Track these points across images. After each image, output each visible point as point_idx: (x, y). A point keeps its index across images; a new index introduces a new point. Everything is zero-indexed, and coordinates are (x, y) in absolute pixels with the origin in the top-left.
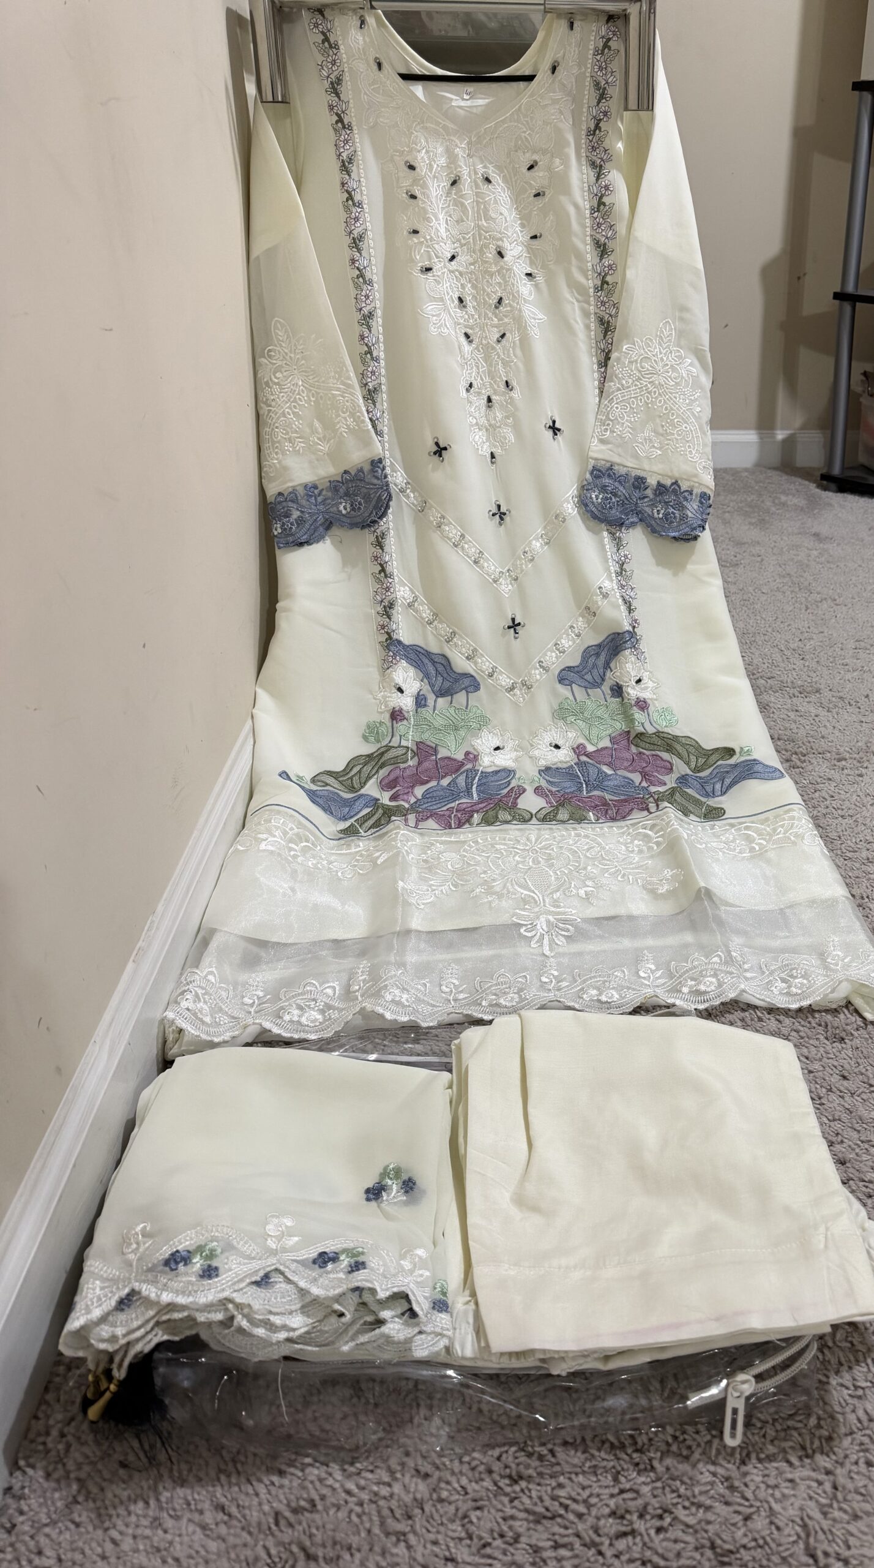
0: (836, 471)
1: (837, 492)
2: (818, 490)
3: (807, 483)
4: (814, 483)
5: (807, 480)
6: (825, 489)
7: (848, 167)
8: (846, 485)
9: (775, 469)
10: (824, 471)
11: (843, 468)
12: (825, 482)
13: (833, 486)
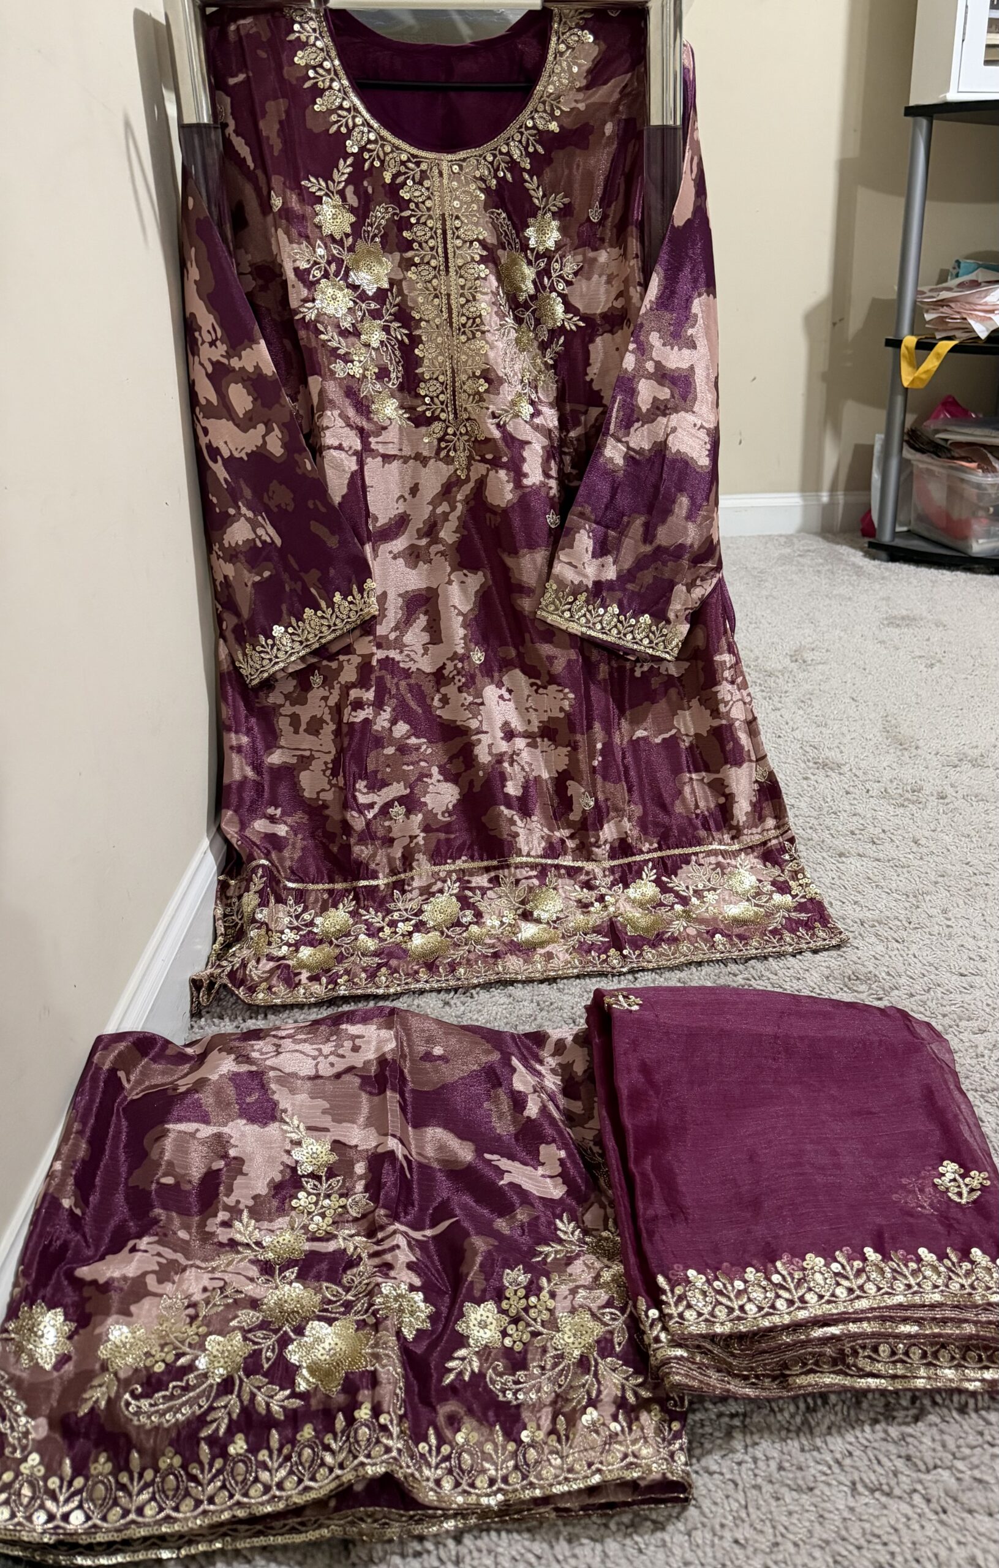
0: (886, 538)
1: (889, 561)
2: (867, 560)
3: (852, 551)
4: (861, 549)
5: (853, 547)
6: (874, 558)
7: (902, 201)
8: (896, 555)
9: (816, 534)
11: (895, 534)
12: (874, 551)
13: (884, 555)
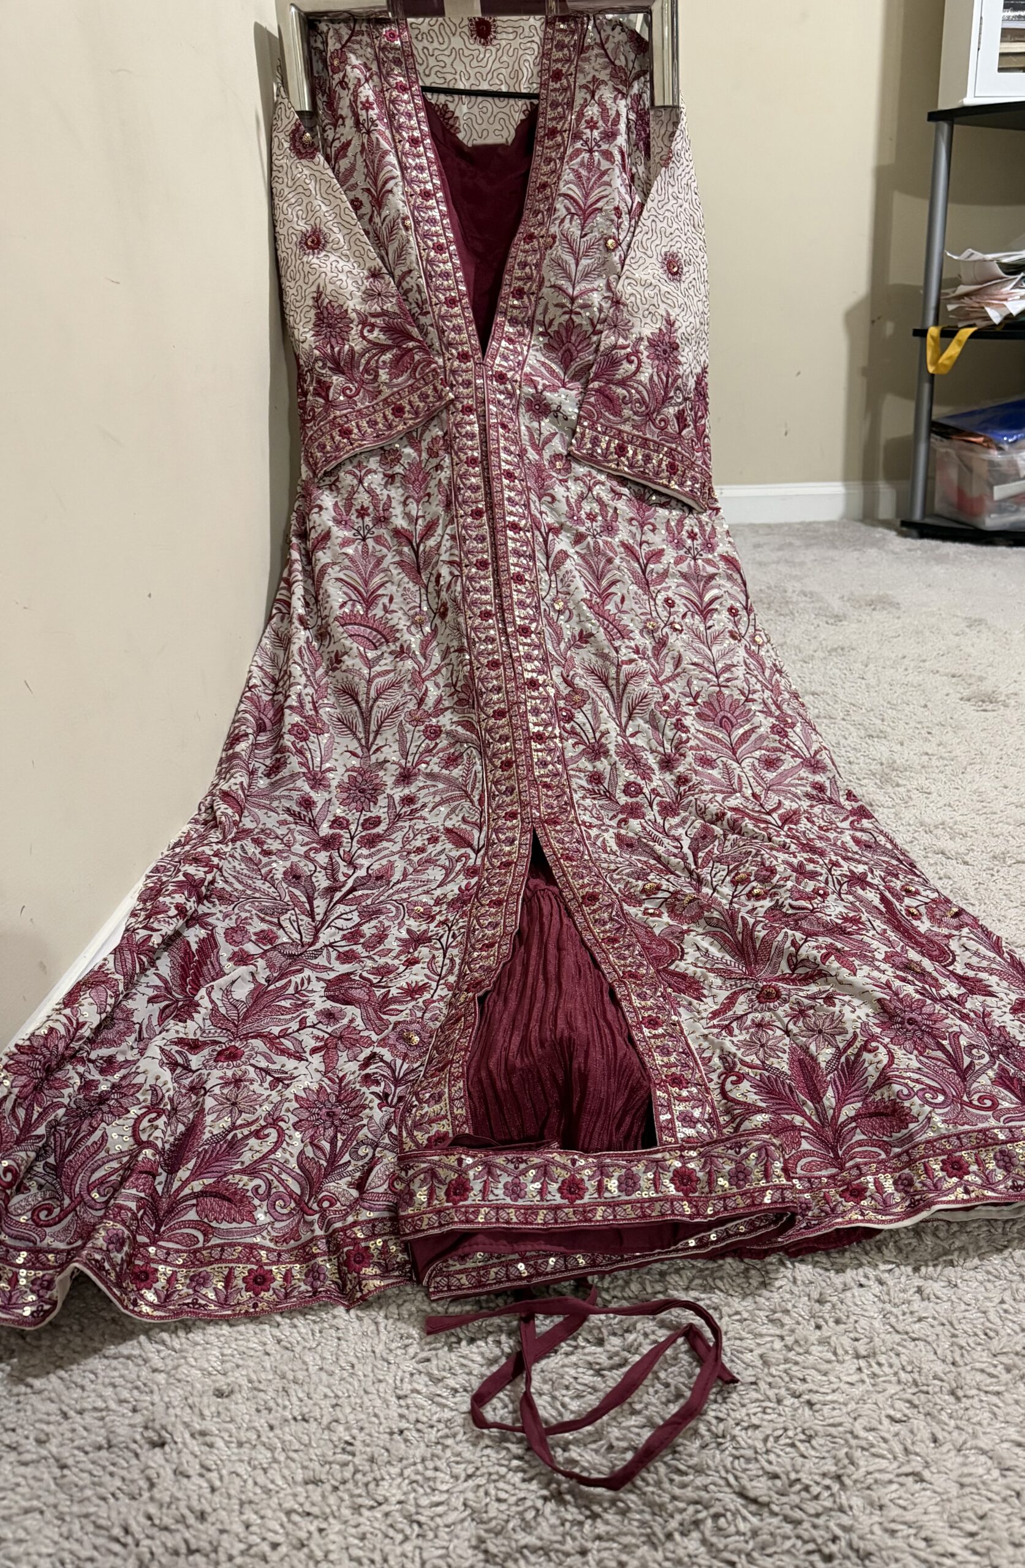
0: (917, 516)
1: (917, 538)
2: (898, 538)
3: (886, 531)
4: (894, 531)
5: (887, 528)
6: (905, 535)
8: (925, 531)
9: (858, 520)
10: (904, 518)
11: (924, 514)
12: (905, 530)
13: (914, 532)
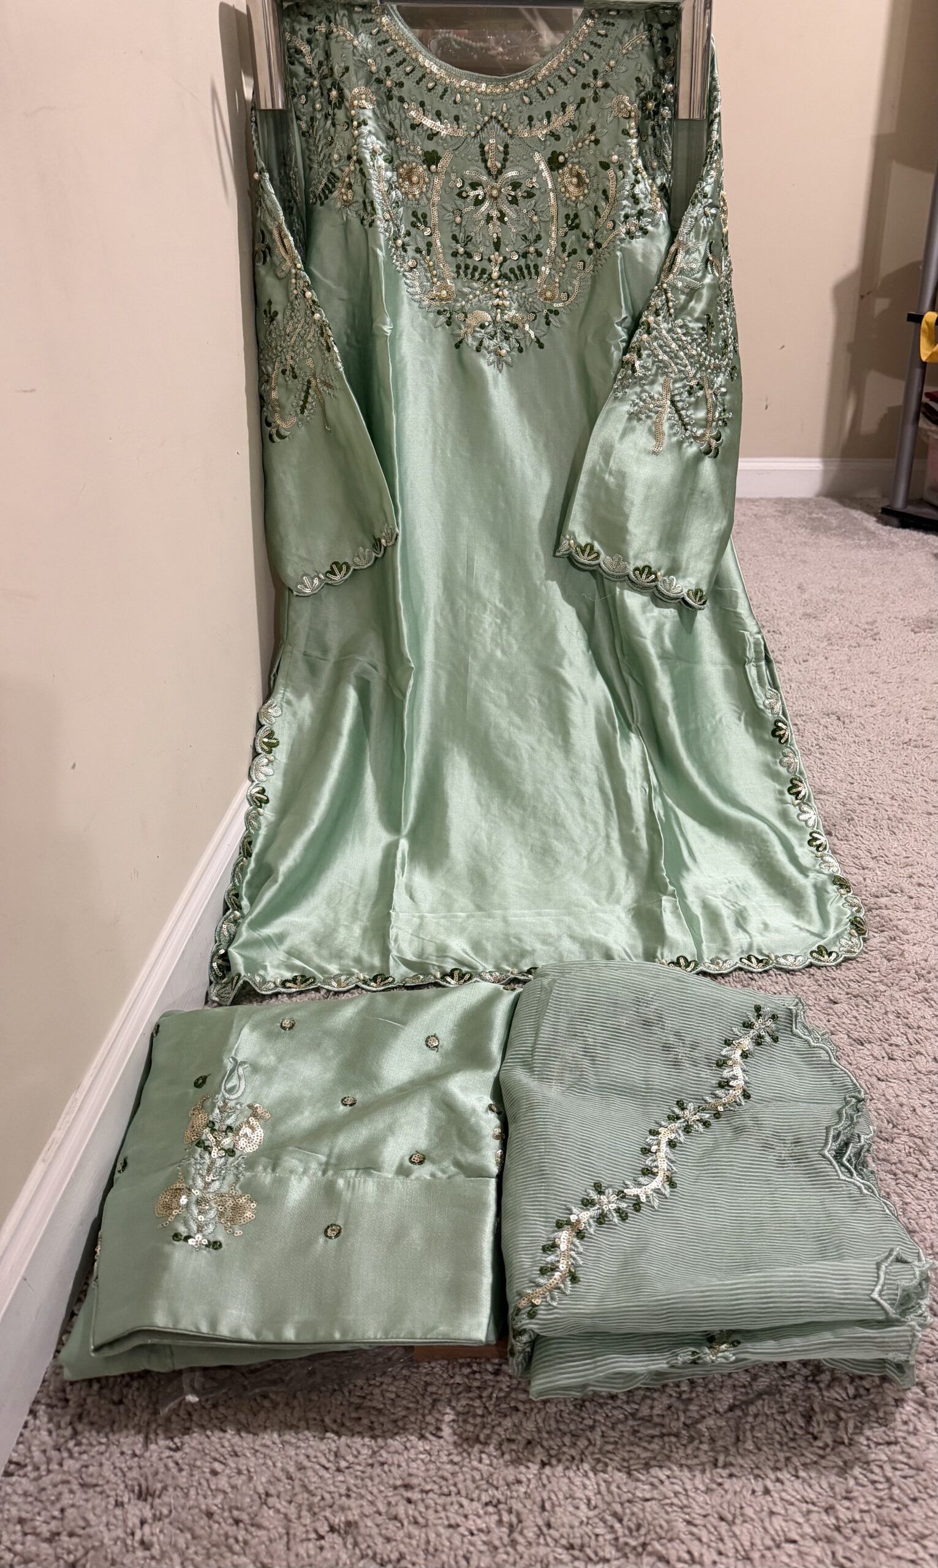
0: (899, 505)
1: (898, 527)
2: (880, 526)
3: (866, 516)
4: (875, 515)
5: (867, 512)
6: (886, 524)
8: (907, 521)
9: (832, 498)
10: (885, 503)
11: (908, 502)
12: (885, 517)
13: (895, 521)
